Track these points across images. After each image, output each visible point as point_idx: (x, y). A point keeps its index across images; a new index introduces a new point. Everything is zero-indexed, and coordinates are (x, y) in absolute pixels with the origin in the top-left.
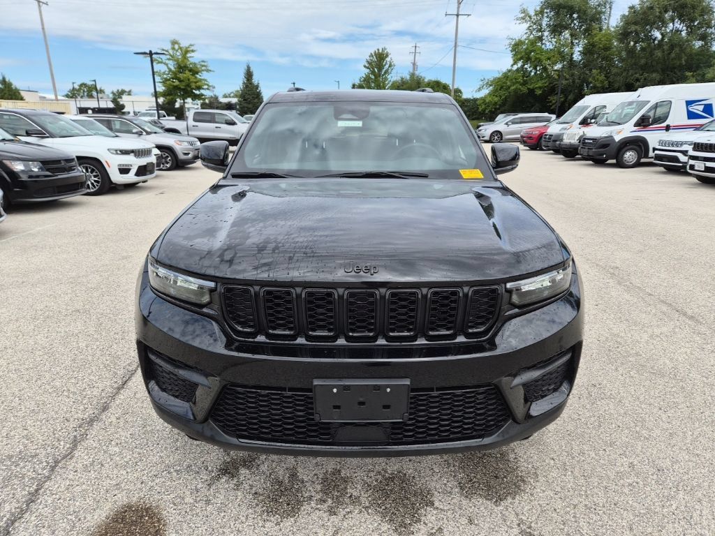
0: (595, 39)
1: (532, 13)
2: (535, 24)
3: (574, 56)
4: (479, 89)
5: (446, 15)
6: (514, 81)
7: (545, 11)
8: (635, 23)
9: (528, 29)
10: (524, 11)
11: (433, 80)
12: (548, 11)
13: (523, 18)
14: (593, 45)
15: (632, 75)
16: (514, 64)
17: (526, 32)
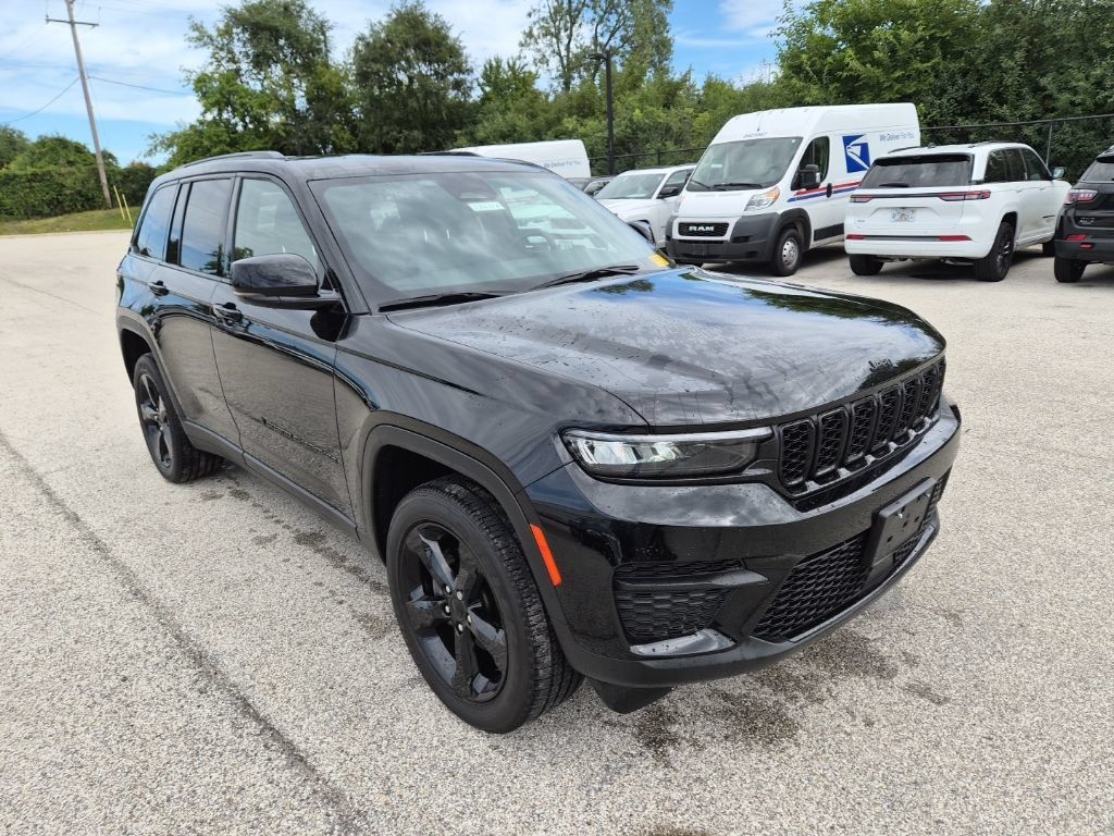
0: (323, 80)
1: (214, 34)
2: (222, 49)
3: (296, 102)
4: (150, 153)
5: (48, 20)
6: (215, 139)
7: (235, 30)
8: (375, 60)
9: (213, 56)
10: (196, 28)
11: (49, 136)
12: (239, 30)
13: (199, 39)
14: (321, 88)
15: (388, 133)
16: (205, 112)
17: (210, 60)
